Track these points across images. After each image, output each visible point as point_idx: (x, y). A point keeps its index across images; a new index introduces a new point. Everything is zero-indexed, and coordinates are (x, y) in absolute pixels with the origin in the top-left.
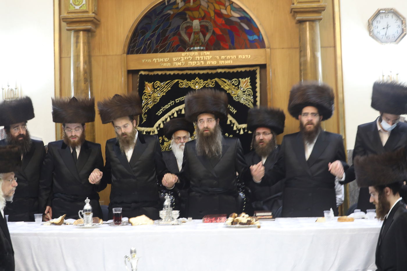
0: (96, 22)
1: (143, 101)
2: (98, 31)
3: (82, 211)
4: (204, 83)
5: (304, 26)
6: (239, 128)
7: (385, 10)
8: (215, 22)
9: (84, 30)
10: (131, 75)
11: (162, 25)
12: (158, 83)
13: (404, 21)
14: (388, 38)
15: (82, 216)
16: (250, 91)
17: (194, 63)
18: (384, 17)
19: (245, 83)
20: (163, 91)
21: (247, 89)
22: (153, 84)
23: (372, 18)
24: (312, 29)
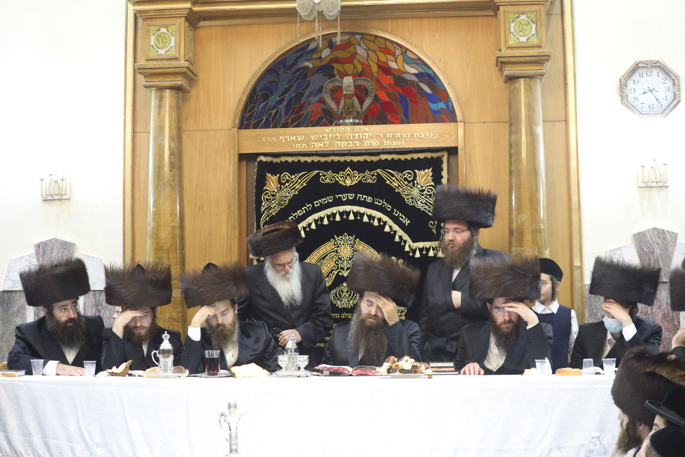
0: (190, 76)
1: (263, 204)
2: (193, 92)
3: (157, 352)
4: (359, 177)
5: (517, 85)
6: (414, 248)
7: (646, 63)
8: (378, 82)
9: (171, 88)
10: (244, 163)
11: (295, 85)
12: (286, 175)
13: (676, 81)
14: (651, 108)
15: (157, 360)
16: (431, 189)
17: (344, 144)
18: (645, 75)
19: (424, 177)
20: (294, 188)
21: (427, 186)
22: (280, 177)
23: (626, 75)
24: (530, 90)
